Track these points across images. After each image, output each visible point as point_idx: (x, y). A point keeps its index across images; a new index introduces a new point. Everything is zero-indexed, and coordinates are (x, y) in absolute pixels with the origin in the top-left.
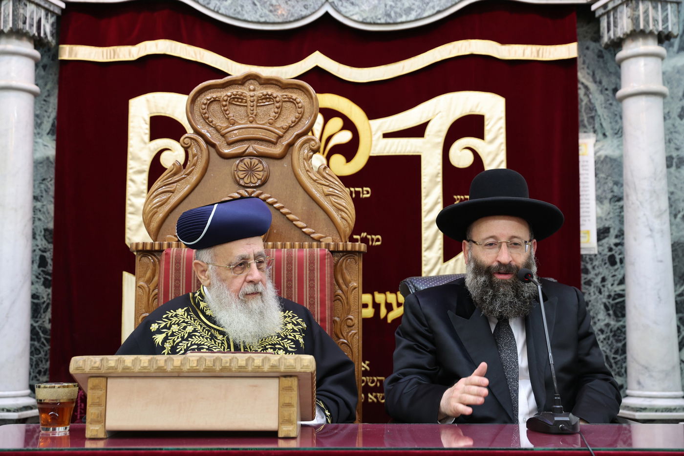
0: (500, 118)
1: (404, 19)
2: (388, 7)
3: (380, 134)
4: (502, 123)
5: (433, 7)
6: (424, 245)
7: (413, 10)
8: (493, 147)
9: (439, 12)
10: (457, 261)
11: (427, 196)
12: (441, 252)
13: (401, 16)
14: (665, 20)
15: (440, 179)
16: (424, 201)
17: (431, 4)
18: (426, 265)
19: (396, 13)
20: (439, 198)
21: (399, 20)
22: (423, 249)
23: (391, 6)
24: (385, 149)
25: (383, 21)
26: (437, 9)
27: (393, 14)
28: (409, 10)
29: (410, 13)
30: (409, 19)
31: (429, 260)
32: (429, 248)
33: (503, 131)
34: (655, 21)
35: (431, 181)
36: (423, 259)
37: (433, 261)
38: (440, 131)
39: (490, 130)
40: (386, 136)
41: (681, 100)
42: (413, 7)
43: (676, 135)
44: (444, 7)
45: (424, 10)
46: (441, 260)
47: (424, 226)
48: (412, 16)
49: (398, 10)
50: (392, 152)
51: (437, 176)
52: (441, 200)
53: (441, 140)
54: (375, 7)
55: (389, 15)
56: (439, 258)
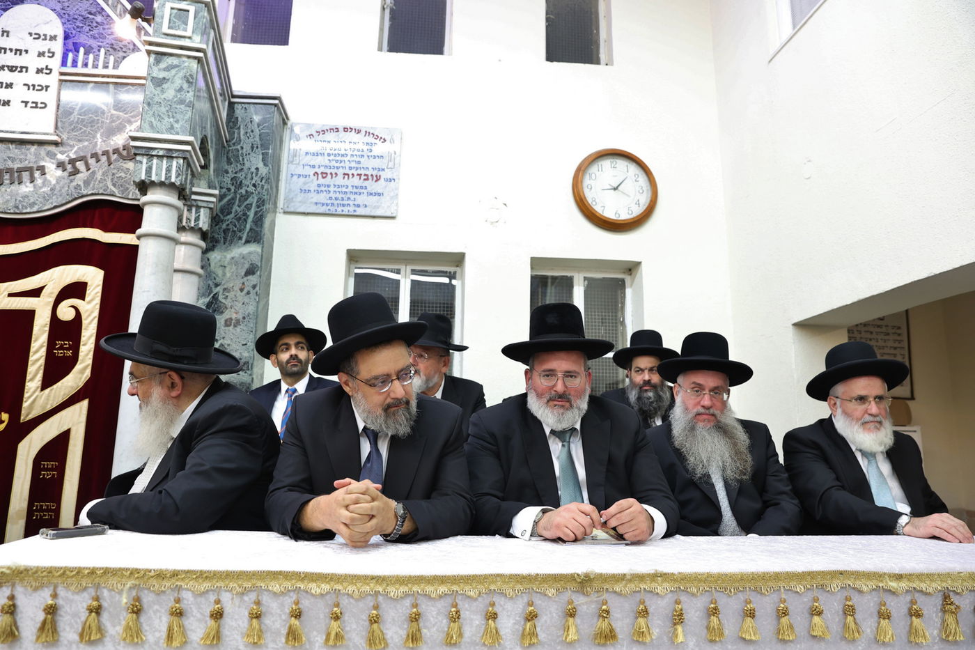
0: (98, 286)
1: (28, 210)
2: (17, 202)
3: (6, 293)
4: (100, 289)
5: (52, 203)
6: (28, 377)
7: (36, 204)
8: (89, 307)
9: (55, 207)
10: (51, 390)
11: (35, 341)
12: (40, 383)
13: (26, 208)
14: (197, 219)
15: (47, 329)
16: (32, 345)
17: (50, 201)
18: (27, 392)
19: (23, 206)
20: (44, 343)
21: (24, 211)
22: (27, 381)
23: (20, 201)
24: (8, 305)
25: (12, 211)
26: (54, 204)
27: (20, 207)
28: (34, 204)
29: (33, 207)
30: (32, 211)
31: (30, 389)
32: (32, 380)
33: (100, 294)
34: (188, 219)
35: (39, 330)
36: (26, 387)
37: (32, 390)
38: (52, 293)
39: (90, 294)
40: (10, 295)
41: (243, 278)
42: (37, 202)
43: (237, 303)
44: (60, 204)
45: (45, 205)
46: (39, 389)
47: (30, 363)
48: (35, 209)
49: (25, 204)
50: (13, 307)
51: (45, 326)
52: (46, 344)
53: (52, 300)
54: (7, 201)
55: (17, 207)
56: (38, 387)
